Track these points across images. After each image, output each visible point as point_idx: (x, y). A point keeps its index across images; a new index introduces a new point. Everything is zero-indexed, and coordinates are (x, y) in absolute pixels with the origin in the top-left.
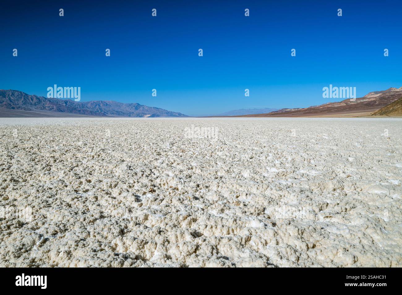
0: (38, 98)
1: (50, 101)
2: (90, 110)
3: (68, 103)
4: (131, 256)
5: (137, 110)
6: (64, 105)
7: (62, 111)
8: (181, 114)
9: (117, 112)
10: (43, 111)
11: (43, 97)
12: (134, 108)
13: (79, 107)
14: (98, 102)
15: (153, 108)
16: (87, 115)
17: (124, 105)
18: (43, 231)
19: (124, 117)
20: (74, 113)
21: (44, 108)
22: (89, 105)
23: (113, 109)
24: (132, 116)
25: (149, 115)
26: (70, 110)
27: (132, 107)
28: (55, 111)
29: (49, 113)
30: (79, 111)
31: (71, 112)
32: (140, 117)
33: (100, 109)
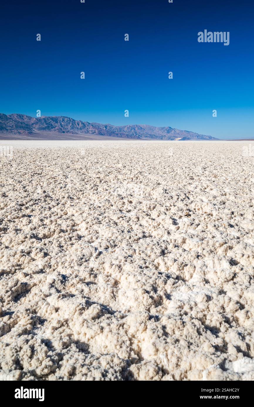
0: (83, 124)
1: (92, 126)
2: (127, 133)
3: (108, 128)
4: (173, 276)
5: (169, 133)
6: (105, 129)
7: (102, 135)
8: (212, 137)
9: (150, 135)
10: (87, 134)
11: (87, 122)
12: (166, 131)
13: (117, 131)
14: (133, 126)
15: (184, 131)
16: (123, 138)
17: (157, 129)
18: (97, 245)
19: (157, 139)
20: (113, 136)
21: (88, 132)
22: (126, 129)
23: (146, 132)
24: (164, 139)
25: (180, 138)
26: (109, 133)
27: (164, 131)
28: (97, 134)
29: (92, 136)
30: (117, 134)
31: (110, 135)
32: (172, 140)
33: (136, 133)
